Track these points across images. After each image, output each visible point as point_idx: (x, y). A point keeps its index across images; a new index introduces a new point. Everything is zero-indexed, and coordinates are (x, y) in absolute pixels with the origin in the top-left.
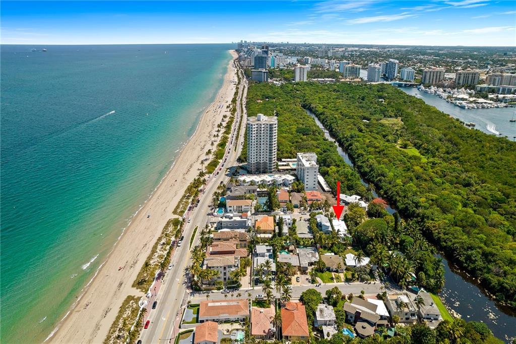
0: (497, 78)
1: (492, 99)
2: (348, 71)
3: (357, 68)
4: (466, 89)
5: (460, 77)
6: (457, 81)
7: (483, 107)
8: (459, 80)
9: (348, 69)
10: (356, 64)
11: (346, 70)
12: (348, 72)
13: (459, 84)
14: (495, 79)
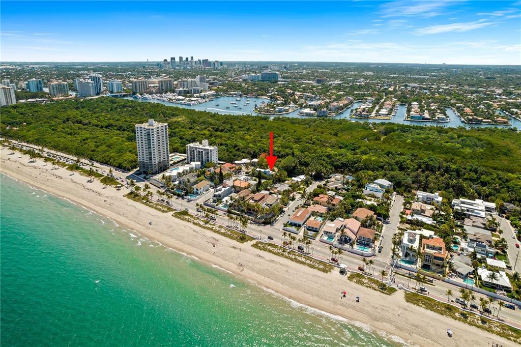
0: (185, 83)
1: (197, 97)
2: (55, 88)
3: (64, 85)
4: (171, 93)
5: (162, 84)
6: (161, 88)
7: (200, 103)
8: (162, 86)
9: (55, 86)
10: (63, 81)
11: (53, 88)
12: (55, 90)
13: (163, 90)
14: (184, 84)
